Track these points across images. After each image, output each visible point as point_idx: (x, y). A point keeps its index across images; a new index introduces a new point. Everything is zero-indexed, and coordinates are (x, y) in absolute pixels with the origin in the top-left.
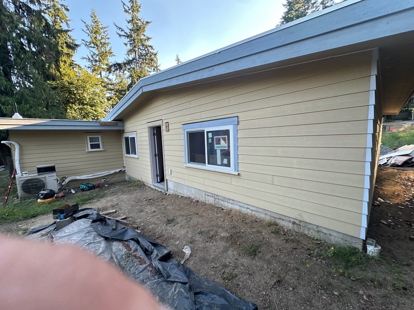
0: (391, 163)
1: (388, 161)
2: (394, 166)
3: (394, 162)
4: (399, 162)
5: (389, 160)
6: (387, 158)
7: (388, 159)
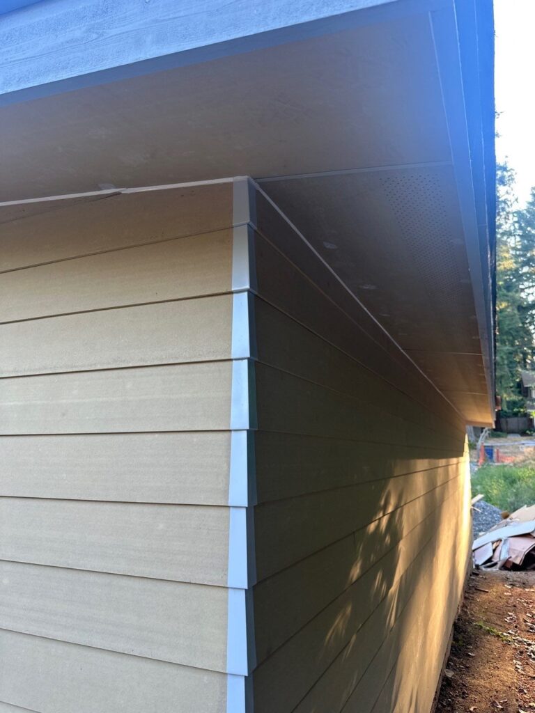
0: (502, 558)
1: (494, 551)
2: (509, 566)
3: (507, 557)
4: (517, 557)
5: (496, 547)
6: (493, 543)
7: (495, 545)
